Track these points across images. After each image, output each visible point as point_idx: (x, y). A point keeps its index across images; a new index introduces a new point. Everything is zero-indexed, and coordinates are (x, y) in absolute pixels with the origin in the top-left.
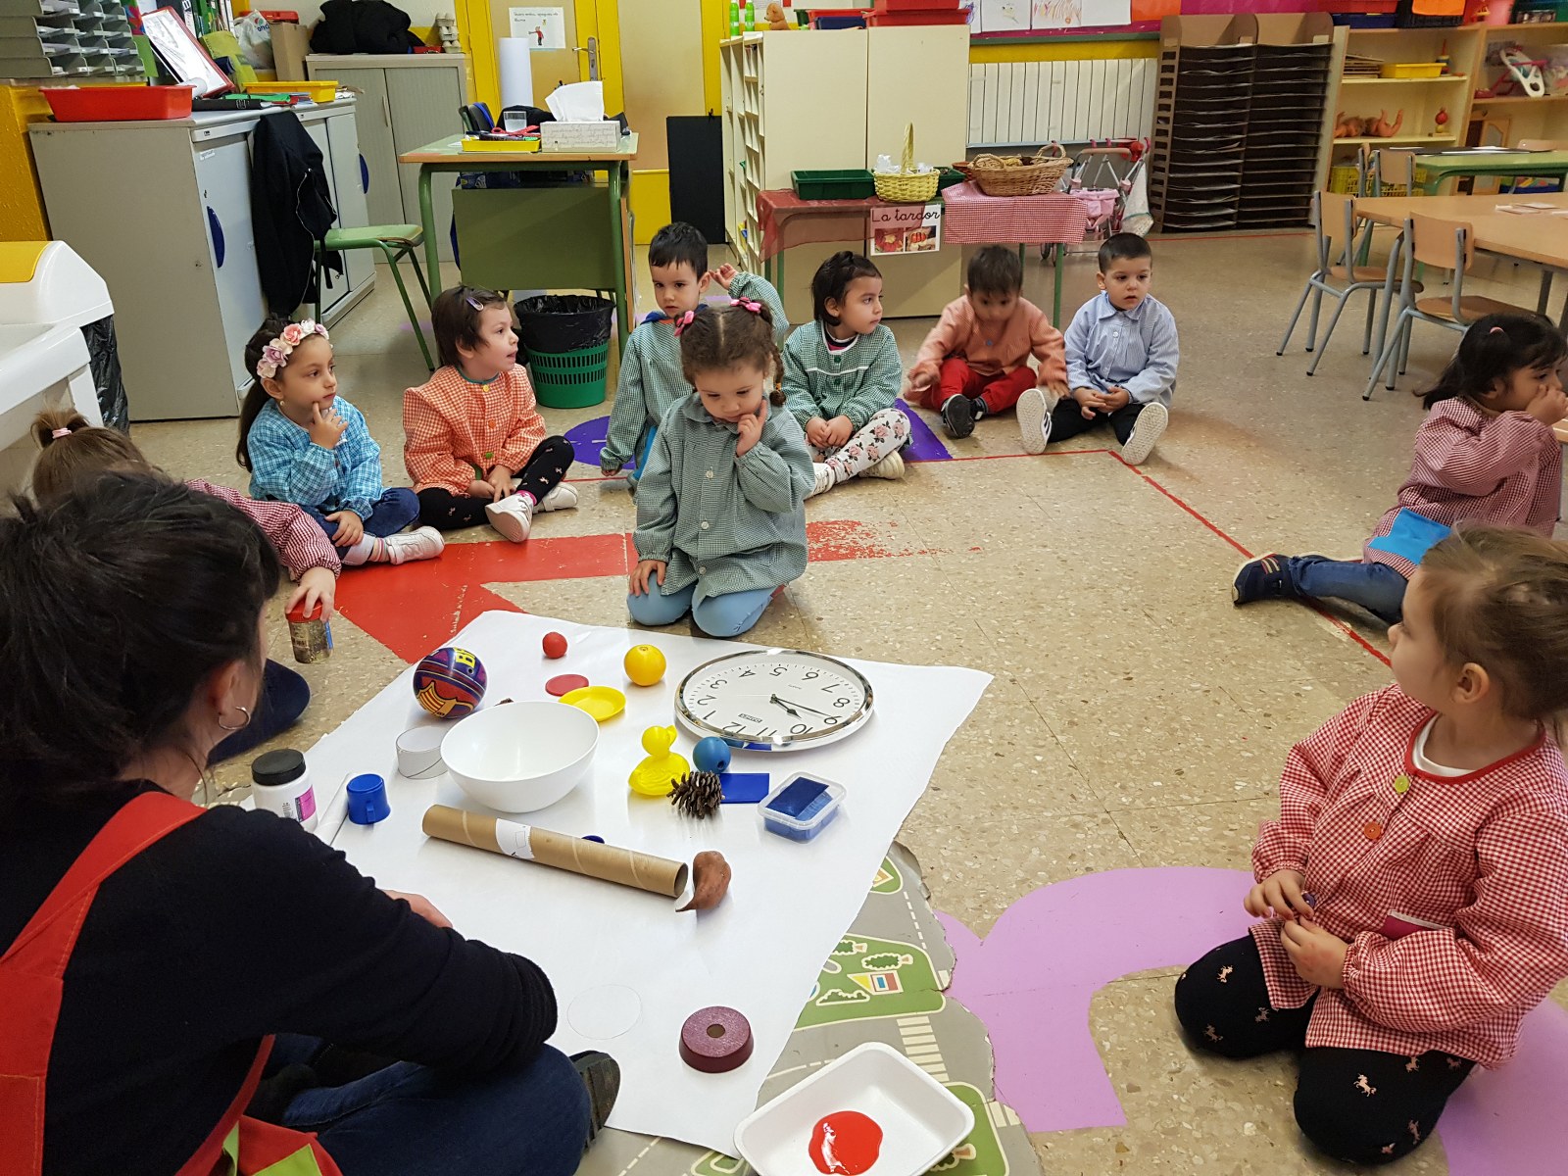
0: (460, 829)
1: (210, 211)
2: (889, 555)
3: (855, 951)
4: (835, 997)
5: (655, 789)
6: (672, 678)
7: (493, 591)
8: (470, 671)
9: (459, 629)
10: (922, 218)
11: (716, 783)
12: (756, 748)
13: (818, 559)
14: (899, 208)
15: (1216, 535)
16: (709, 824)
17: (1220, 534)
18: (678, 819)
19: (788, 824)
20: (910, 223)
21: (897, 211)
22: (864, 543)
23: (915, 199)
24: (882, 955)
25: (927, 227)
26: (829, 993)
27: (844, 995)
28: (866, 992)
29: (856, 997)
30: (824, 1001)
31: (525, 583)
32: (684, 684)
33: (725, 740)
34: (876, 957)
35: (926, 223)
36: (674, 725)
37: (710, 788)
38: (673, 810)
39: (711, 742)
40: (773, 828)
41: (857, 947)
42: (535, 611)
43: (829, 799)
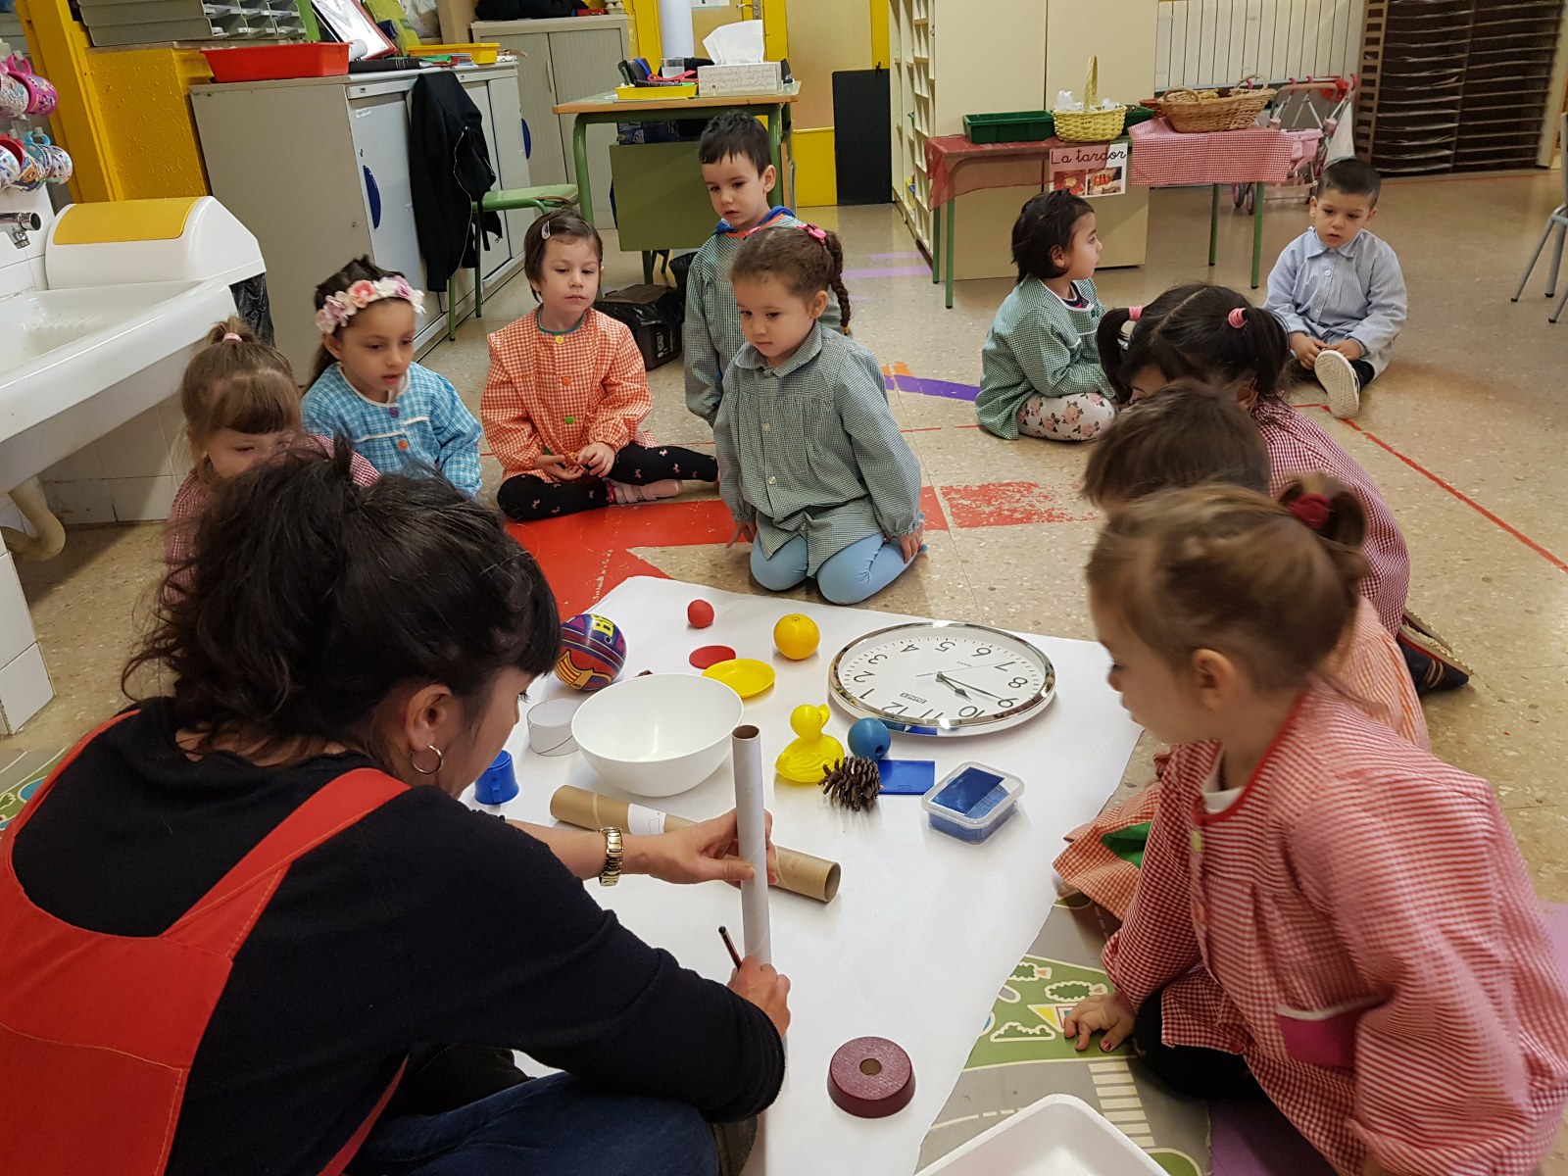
0: (589, 814)
1: (366, 171)
2: (1071, 519)
3: (1037, 976)
4: (1012, 1032)
5: (805, 775)
6: (827, 652)
7: (639, 556)
8: (608, 639)
9: (601, 597)
10: (1106, 159)
11: (873, 771)
12: (920, 732)
13: (990, 524)
14: (1081, 148)
15: (1455, 497)
16: (866, 819)
17: (1460, 497)
18: (830, 810)
19: (957, 821)
20: (1093, 164)
21: (1079, 151)
22: (1042, 507)
23: (1099, 138)
24: (1070, 984)
25: (1112, 169)
26: (1006, 1027)
27: (1024, 1030)
28: (1051, 1028)
29: (1038, 1033)
30: (1000, 1036)
31: (673, 548)
32: (838, 659)
33: (884, 722)
34: (1062, 985)
35: (1111, 163)
36: (827, 705)
37: (867, 777)
38: (825, 801)
39: (868, 723)
40: (939, 825)
41: (1039, 972)
42: (681, 577)
43: (1004, 793)
